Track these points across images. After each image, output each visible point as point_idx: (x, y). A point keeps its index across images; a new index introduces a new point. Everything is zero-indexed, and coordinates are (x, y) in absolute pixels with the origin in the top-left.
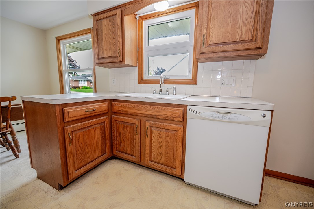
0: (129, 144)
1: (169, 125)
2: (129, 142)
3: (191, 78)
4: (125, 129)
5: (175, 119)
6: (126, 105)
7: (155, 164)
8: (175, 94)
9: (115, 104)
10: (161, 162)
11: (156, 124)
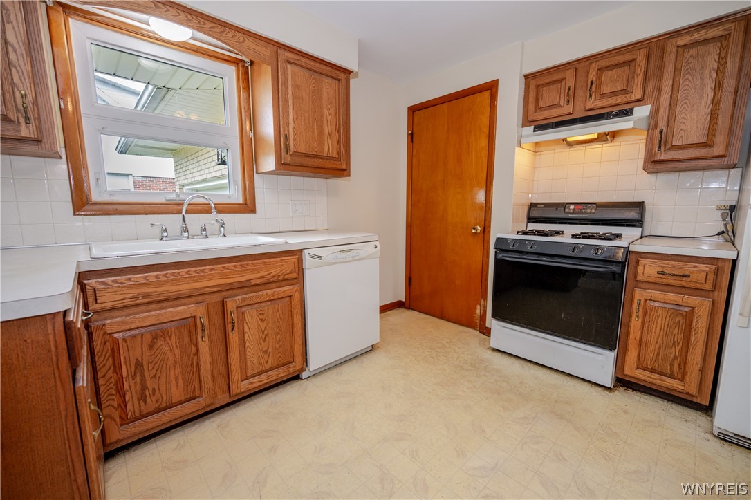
0: (177, 378)
1: (278, 290)
2: (178, 370)
3: (241, 201)
4: (160, 342)
5: (286, 277)
6: (157, 277)
7: (256, 379)
8: (225, 236)
9: (103, 283)
10: (267, 367)
11: (251, 298)
